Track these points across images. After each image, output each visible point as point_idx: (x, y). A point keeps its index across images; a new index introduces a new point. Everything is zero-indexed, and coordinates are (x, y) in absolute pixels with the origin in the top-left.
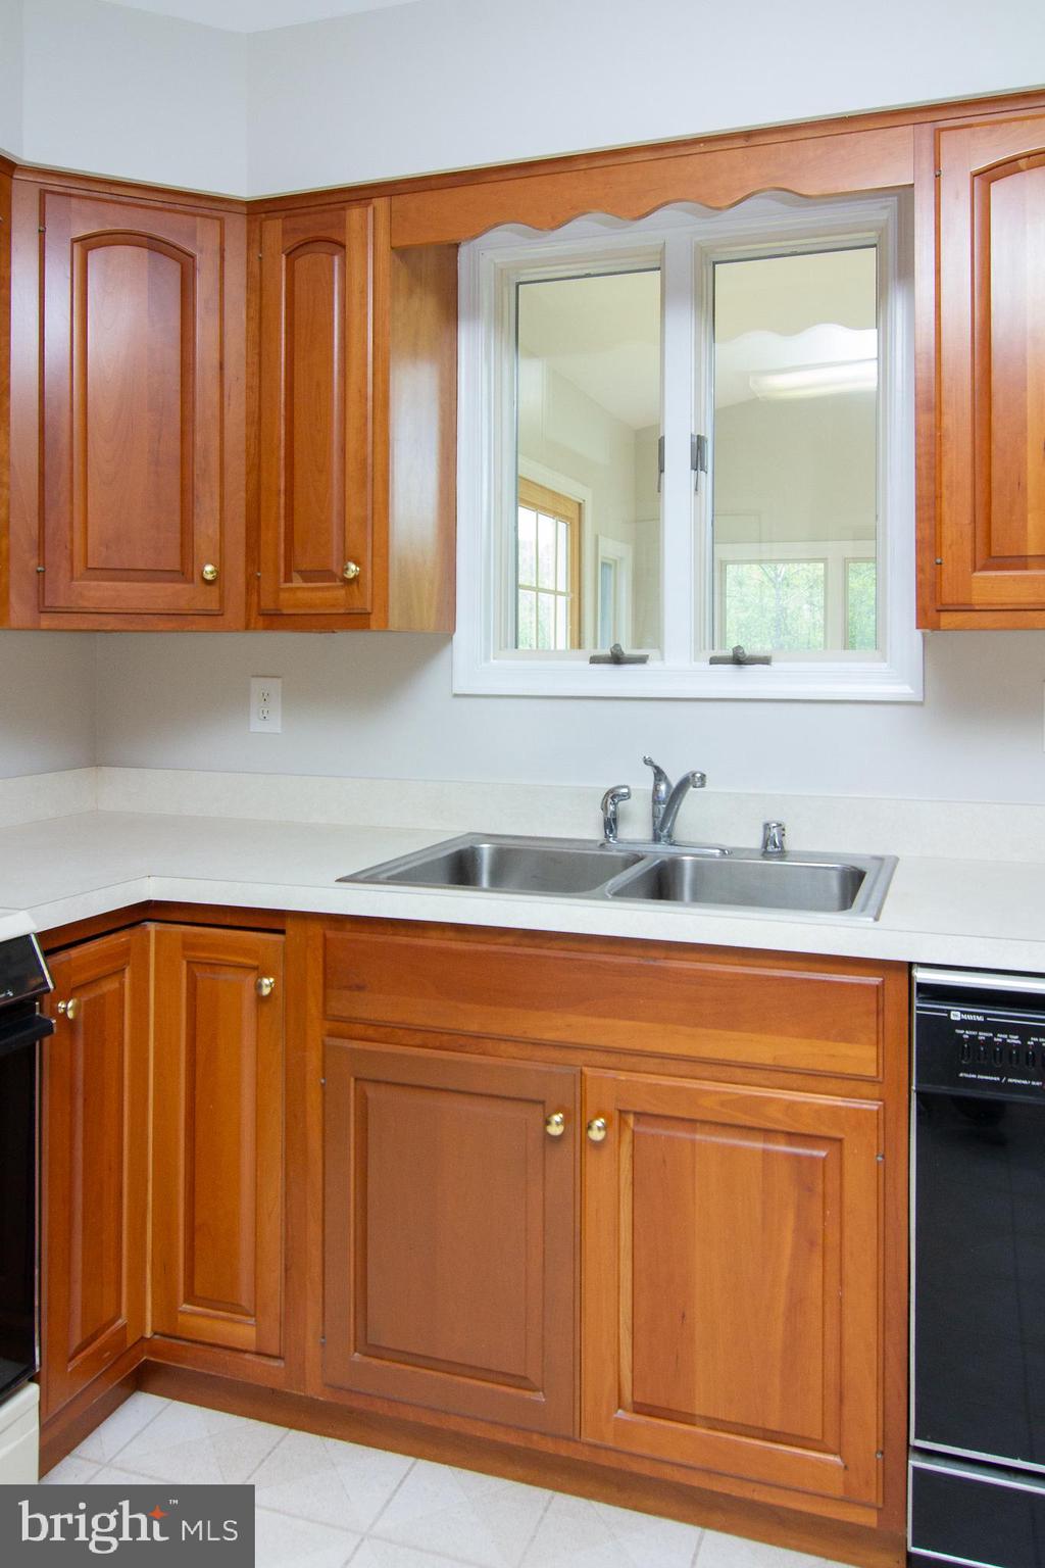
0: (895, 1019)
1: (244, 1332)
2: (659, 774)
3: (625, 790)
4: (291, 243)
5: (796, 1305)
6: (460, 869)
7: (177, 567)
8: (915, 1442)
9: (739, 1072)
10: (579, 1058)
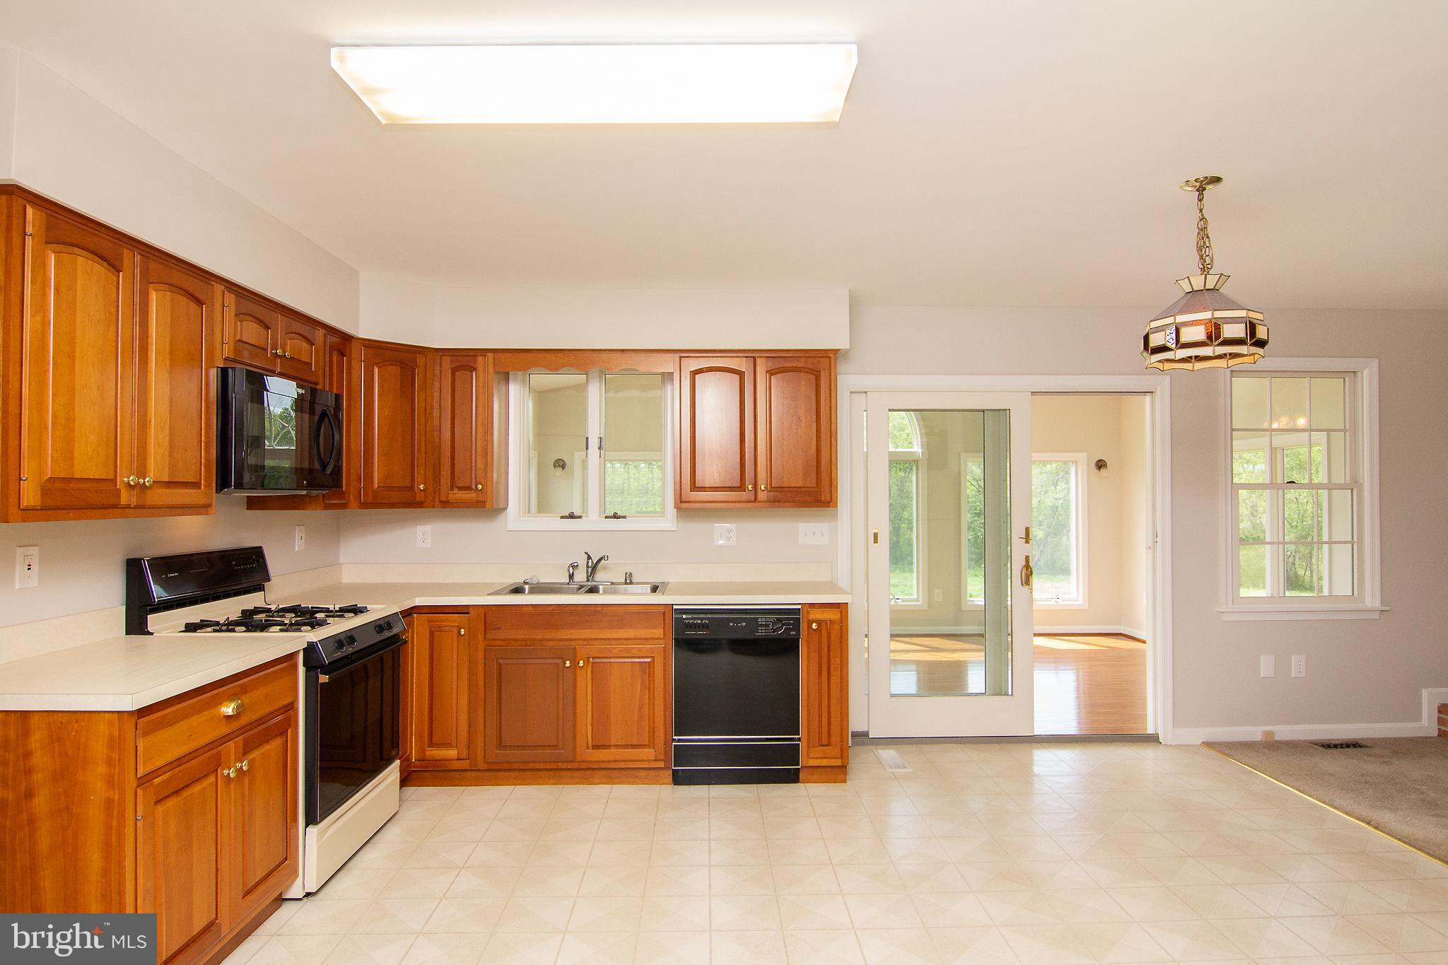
0: (668, 621)
1: (452, 753)
2: (589, 557)
3: (576, 564)
4: (453, 366)
5: (641, 707)
6: (518, 590)
7: (410, 485)
8: (674, 737)
9: (624, 641)
10: (574, 643)
